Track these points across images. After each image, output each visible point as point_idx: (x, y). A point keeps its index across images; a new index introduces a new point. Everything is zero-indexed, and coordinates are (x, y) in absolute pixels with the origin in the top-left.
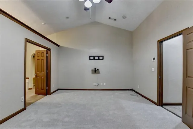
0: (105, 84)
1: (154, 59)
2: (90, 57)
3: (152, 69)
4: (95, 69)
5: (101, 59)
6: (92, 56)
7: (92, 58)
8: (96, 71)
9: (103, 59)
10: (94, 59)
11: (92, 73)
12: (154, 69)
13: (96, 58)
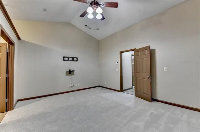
0: (79, 84)
1: (117, 63)
2: (64, 57)
3: (116, 69)
4: (70, 70)
5: (75, 61)
6: (66, 57)
7: (66, 59)
8: (70, 72)
9: (77, 61)
10: (68, 60)
11: (67, 75)
12: (118, 69)
13: (71, 59)
